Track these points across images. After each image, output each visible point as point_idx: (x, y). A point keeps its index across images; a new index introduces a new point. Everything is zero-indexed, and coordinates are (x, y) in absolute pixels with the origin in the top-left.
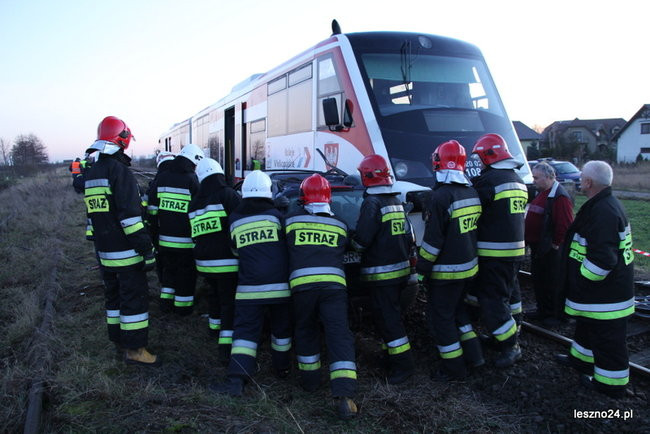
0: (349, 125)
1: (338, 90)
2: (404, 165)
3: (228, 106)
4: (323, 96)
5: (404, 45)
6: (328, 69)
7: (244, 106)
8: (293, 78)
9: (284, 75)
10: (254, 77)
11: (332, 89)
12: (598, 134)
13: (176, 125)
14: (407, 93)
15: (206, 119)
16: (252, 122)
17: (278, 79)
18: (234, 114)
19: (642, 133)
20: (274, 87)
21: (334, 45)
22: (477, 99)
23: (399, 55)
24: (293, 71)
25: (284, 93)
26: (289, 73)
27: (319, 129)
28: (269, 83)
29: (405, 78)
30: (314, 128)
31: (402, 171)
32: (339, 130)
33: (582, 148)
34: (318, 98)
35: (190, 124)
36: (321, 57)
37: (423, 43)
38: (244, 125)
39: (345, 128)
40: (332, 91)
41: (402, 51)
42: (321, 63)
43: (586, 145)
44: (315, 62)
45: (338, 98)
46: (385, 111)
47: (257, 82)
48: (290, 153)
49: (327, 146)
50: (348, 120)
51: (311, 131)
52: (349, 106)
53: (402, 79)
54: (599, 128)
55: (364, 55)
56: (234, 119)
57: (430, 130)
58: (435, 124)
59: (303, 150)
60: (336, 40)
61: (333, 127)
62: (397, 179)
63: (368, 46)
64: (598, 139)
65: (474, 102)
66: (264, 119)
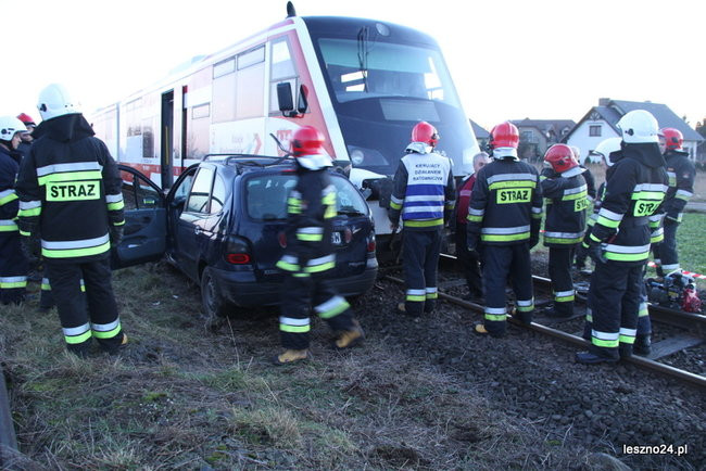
0: (303, 111)
1: (293, 74)
2: (360, 152)
3: (166, 89)
4: (278, 80)
5: (361, 31)
6: (282, 52)
7: (185, 90)
8: (243, 60)
9: (233, 58)
10: (195, 59)
11: (286, 73)
12: (548, 135)
13: (99, 110)
14: (363, 81)
15: (138, 103)
16: (194, 107)
17: (225, 61)
18: (172, 98)
19: (591, 135)
20: (219, 70)
21: (289, 27)
22: (432, 90)
23: (356, 41)
24: (244, 53)
25: (232, 76)
26: (239, 55)
27: (271, 114)
28: (215, 65)
29: (362, 65)
30: (266, 113)
31: (358, 158)
32: (293, 115)
33: (532, 148)
34: (271, 82)
35: (118, 109)
36: (276, 39)
37: (381, 30)
38: (185, 110)
39: (300, 115)
40: (286, 75)
41: (360, 38)
42: (275, 46)
43: (536, 145)
44: (268, 45)
45: (293, 83)
46: (341, 98)
47: (199, 65)
48: (239, 140)
49: (280, 132)
50: (302, 106)
51: (262, 116)
52: (303, 91)
53: (359, 66)
54: (549, 129)
55: (320, 40)
56: (172, 103)
57: (387, 118)
58: (391, 112)
59: (253, 137)
60: (292, 22)
61: (287, 113)
62: (353, 167)
63: (324, 31)
64: (548, 140)
65: (429, 93)
66: (209, 104)
